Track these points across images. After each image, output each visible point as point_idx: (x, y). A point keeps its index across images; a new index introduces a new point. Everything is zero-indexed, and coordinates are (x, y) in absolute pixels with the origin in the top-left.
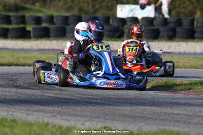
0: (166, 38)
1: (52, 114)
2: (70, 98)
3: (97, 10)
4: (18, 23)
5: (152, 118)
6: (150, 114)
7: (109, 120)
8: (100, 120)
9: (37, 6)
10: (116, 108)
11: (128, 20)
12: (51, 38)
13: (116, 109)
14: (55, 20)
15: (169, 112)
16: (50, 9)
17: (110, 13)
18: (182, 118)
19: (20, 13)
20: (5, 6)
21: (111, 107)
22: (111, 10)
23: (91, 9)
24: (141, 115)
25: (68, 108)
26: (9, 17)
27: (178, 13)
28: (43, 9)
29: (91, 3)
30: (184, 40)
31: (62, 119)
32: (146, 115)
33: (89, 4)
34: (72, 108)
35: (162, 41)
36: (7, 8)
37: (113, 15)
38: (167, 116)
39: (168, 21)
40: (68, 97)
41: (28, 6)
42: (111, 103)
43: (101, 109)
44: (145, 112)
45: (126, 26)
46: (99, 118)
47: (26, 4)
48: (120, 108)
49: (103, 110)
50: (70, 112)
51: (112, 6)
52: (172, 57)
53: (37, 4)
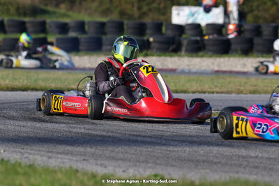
0: (240, 52)
1: (83, 158)
2: (108, 134)
3: (145, 14)
4: (36, 32)
5: (219, 163)
6: (217, 157)
7: (160, 164)
8: (149, 165)
9: (63, 8)
10: (171, 148)
11: (187, 27)
12: (81, 53)
13: (170, 151)
14: (86, 27)
15: (244, 154)
16: (80, 12)
17: (162, 18)
18: (261, 163)
19: (39, 18)
20: (18, 9)
21: (164, 148)
22: (164, 14)
23: (136, 13)
24: (205, 158)
25: (105, 148)
26: (23, 23)
27: (257, 17)
28: (70, 13)
29: (136, 5)
30: (264, 55)
31: (97, 164)
32: (211, 159)
33: (133, 6)
34: (110, 148)
35: (234, 56)
36: (21, 11)
37: (166, 20)
38: (241, 159)
39: (242, 29)
40: (104, 133)
41: (50, 8)
42: (164, 142)
43: (150, 150)
44: (211, 155)
45: (184, 36)
46: (147, 162)
47: (46, 5)
48: (176, 149)
49: (153, 151)
50: (107, 155)
51: (165, 8)
52: (247, 79)
53: (63, 6)
